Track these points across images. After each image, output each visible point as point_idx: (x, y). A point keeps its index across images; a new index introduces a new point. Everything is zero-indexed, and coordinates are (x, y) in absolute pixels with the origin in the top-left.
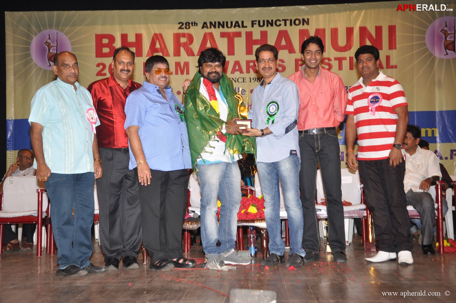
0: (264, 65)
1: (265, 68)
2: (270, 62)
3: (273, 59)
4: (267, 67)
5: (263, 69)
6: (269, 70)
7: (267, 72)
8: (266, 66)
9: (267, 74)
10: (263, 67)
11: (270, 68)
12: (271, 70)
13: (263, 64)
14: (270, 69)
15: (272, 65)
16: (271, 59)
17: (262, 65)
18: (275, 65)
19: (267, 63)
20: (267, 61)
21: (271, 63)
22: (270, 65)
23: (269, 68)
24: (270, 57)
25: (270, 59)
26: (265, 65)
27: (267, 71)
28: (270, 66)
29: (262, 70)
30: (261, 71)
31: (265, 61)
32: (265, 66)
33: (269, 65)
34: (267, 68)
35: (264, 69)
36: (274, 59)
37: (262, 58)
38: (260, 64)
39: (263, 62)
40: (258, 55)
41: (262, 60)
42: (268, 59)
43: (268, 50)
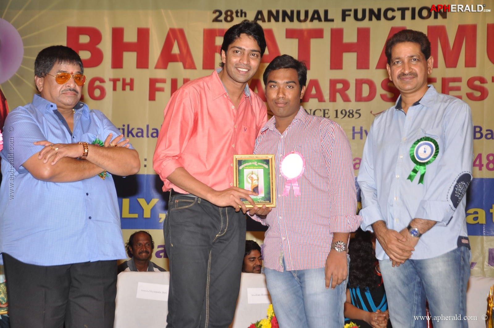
0: (400, 69)
1: (404, 74)
2: (414, 63)
3: (419, 57)
5: (399, 77)
6: (411, 78)
7: (407, 83)
9: (408, 87)
10: (400, 73)
11: (413, 75)
12: (415, 79)
13: (399, 67)
14: (414, 77)
15: (417, 68)
16: (415, 58)
17: (397, 71)
18: (423, 68)
19: (407, 66)
20: (406, 60)
21: (415, 65)
22: (412, 69)
23: (411, 73)
24: (413, 54)
25: (412, 56)
26: (403, 69)
27: (407, 80)
28: (414, 71)
30: (396, 81)
31: (403, 62)
32: (403, 71)
33: (410, 68)
34: (407, 75)
35: (402, 76)
36: (421, 58)
37: (397, 56)
38: (394, 67)
39: (399, 64)
40: (389, 51)
41: (397, 60)
42: (408, 57)
43: (409, 41)
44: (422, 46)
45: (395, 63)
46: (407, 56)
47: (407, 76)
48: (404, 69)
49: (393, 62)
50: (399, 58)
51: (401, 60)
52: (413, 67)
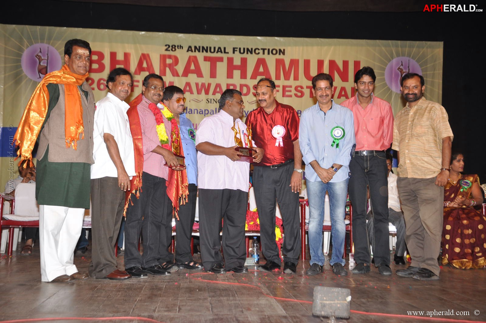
0: (321, 93)
1: (323, 96)
2: (327, 89)
3: (329, 87)
4: (324, 95)
5: (320, 97)
7: (324, 99)
8: (323, 94)
9: (324, 101)
11: (327, 96)
12: (328, 98)
15: (329, 92)
17: (319, 93)
18: (331, 92)
19: (324, 92)
20: (324, 89)
21: (327, 91)
22: (327, 93)
24: (326, 86)
25: (326, 87)
29: (319, 97)
32: (322, 94)
33: (326, 93)
35: (321, 96)
37: (319, 87)
38: (318, 92)
39: (320, 91)
40: (315, 84)
41: (319, 89)
42: (324, 87)
43: (325, 79)
44: (330, 81)
47: (324, 96)
51: (321, 89)
52: (327, 92)
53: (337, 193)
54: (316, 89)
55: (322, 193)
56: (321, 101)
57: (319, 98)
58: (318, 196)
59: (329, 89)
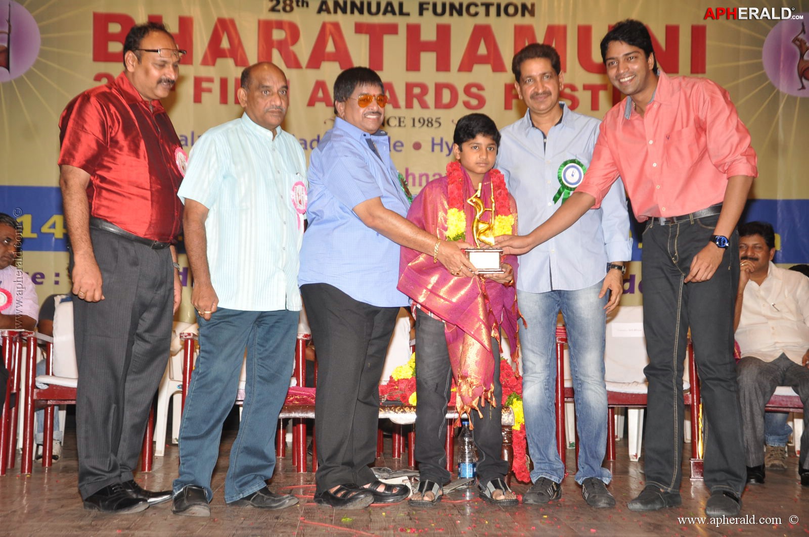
0: (533, 88)
1: (537, 94)
2: (545, 79)
3: (551, 73)
4: (540, 91)
5: (532, 97)
6: (545, 98)
7: (542, 102)
8: (538, 89)
9: (542, 107)
10: (533, 92)
11: (548, 94)
13: (531, 86)
14: (548, 96)
15: (550, 86)
16: (547, 75)
17: (530, 90)
18: (556, 85)
19: (540, 84)
20: (538, 79)
21: (548, 83)
22: (546, 88)
23: (544, 93)
24: (544, 71)
25: (544, 74)
26: (535, 88)
27: (541, 100)
28: (547, 90)
29: (530, 100)
30: (528, 102)
31: (535, 80)
32: (536, 90)
33: (543, 86)
34: (541, 94)
35: (535, 96)
36: (553, 73)
37: (529, 74)
38: (525, 87)
39: (531, 83)
40: (518, 69)
41: (528, 79)
42: (540, 74)
43: (539, 56)
45: (526, 82)
46: (538, 74)
47: (541, 96)
48: (537, 87)
49: (523, 81)
50: (530, 77)
51: (532, 78)
52: (546, 85)
53: (582, 316)
54: (521, 80)
55: (548, 315)
56: (536, 106)
57: (530, 102)
58: (540, 323)
59: (551, 77)
